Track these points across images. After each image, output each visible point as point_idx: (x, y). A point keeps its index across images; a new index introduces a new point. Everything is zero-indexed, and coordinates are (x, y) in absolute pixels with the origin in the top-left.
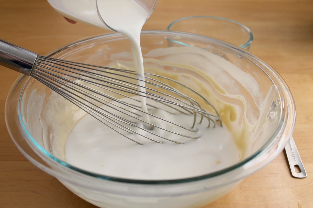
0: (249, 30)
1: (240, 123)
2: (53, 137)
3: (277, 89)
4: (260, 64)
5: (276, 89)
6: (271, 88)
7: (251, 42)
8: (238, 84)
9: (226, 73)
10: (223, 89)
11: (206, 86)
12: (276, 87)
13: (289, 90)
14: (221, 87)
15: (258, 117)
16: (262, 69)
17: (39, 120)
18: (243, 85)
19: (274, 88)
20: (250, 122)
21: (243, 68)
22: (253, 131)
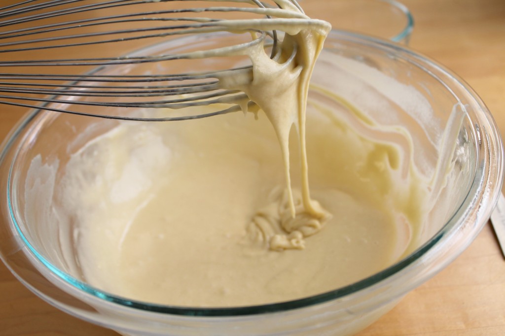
0: (404, 9)
1: (404, 176)
2: (80, 235)
3: (466, 111)
4: (430, 68)
5: (463, 111)
6: (454, 109)
7: (411, 30)
8: (394, 106)
9: (372, 89)
10: (370, 118)
11: (339, 115)
12: (463, 107)
13: (487, 110)
14: (365, 114)
15: (434, 163)
16: (435, 76)
17: (51, 208)
18: (404, 107)
19: (458, 109)
20: (423, 172)
21: (400, 77)
22: (429, 189)
